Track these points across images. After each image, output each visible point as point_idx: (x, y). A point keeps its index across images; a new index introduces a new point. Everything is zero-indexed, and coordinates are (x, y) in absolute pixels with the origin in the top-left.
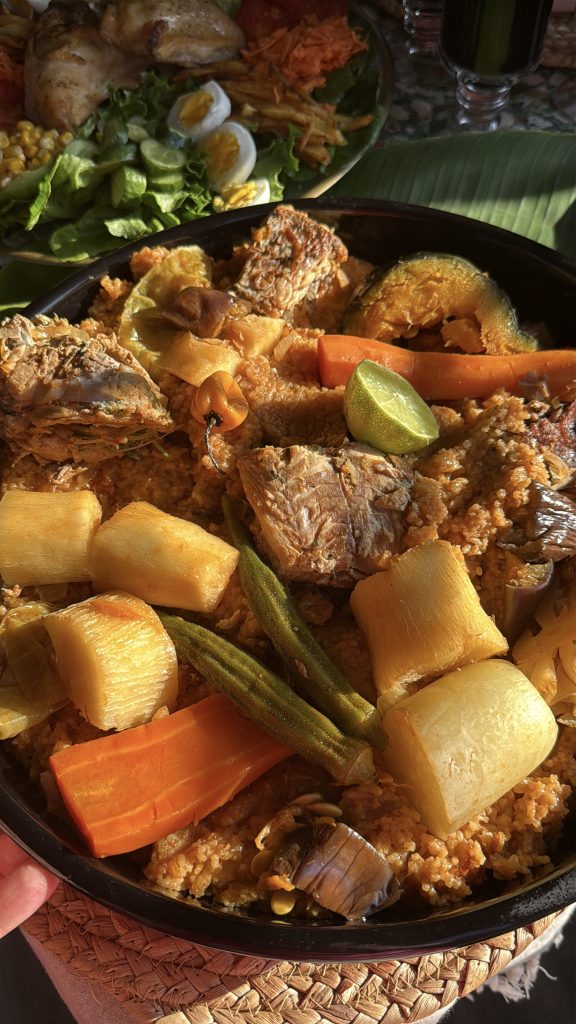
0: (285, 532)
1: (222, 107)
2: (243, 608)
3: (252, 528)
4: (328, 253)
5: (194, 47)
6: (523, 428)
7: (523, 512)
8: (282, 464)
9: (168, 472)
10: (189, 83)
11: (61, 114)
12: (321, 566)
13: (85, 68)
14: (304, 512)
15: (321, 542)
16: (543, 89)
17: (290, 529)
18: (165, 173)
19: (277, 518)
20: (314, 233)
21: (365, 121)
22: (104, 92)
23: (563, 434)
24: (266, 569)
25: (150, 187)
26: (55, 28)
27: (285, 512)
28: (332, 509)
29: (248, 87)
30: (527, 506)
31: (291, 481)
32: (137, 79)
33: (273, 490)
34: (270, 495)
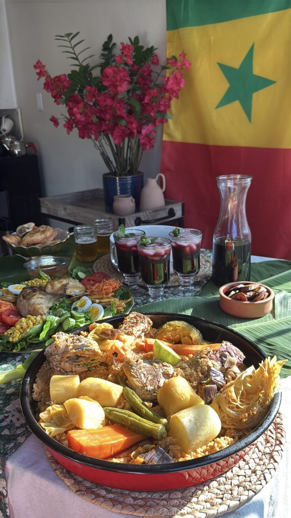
0: (137, 381)
1: (89, 302)
2: (125, 403)
3: (127, 382)
4: (146, 321)
5: (75, 290)
6: (205, 356)
7: (206, 373)
8: (135, 363)
9: (101, 374)
10: (75, 299)
11: (40, 311)
12: (148, 388)
13: (43, 300)
14: (142, 375)
15: (148, 382)
16: (169, 292)
17: (138, 379)
18: (80, 318)
19: (134, 377)
20: (143, 317)
21: (129, 300)
22: (50, 305)
23: (216, 357)
24: (132, 390)
25: (76, 322)
26: (29, 293)
27: (137, 375)
28: (151, 374)
29: (95, 297)
30: (207, 371)
31: (138, 367)
32: (59, 301)
33: (133, 369)
34: (132, 371)
